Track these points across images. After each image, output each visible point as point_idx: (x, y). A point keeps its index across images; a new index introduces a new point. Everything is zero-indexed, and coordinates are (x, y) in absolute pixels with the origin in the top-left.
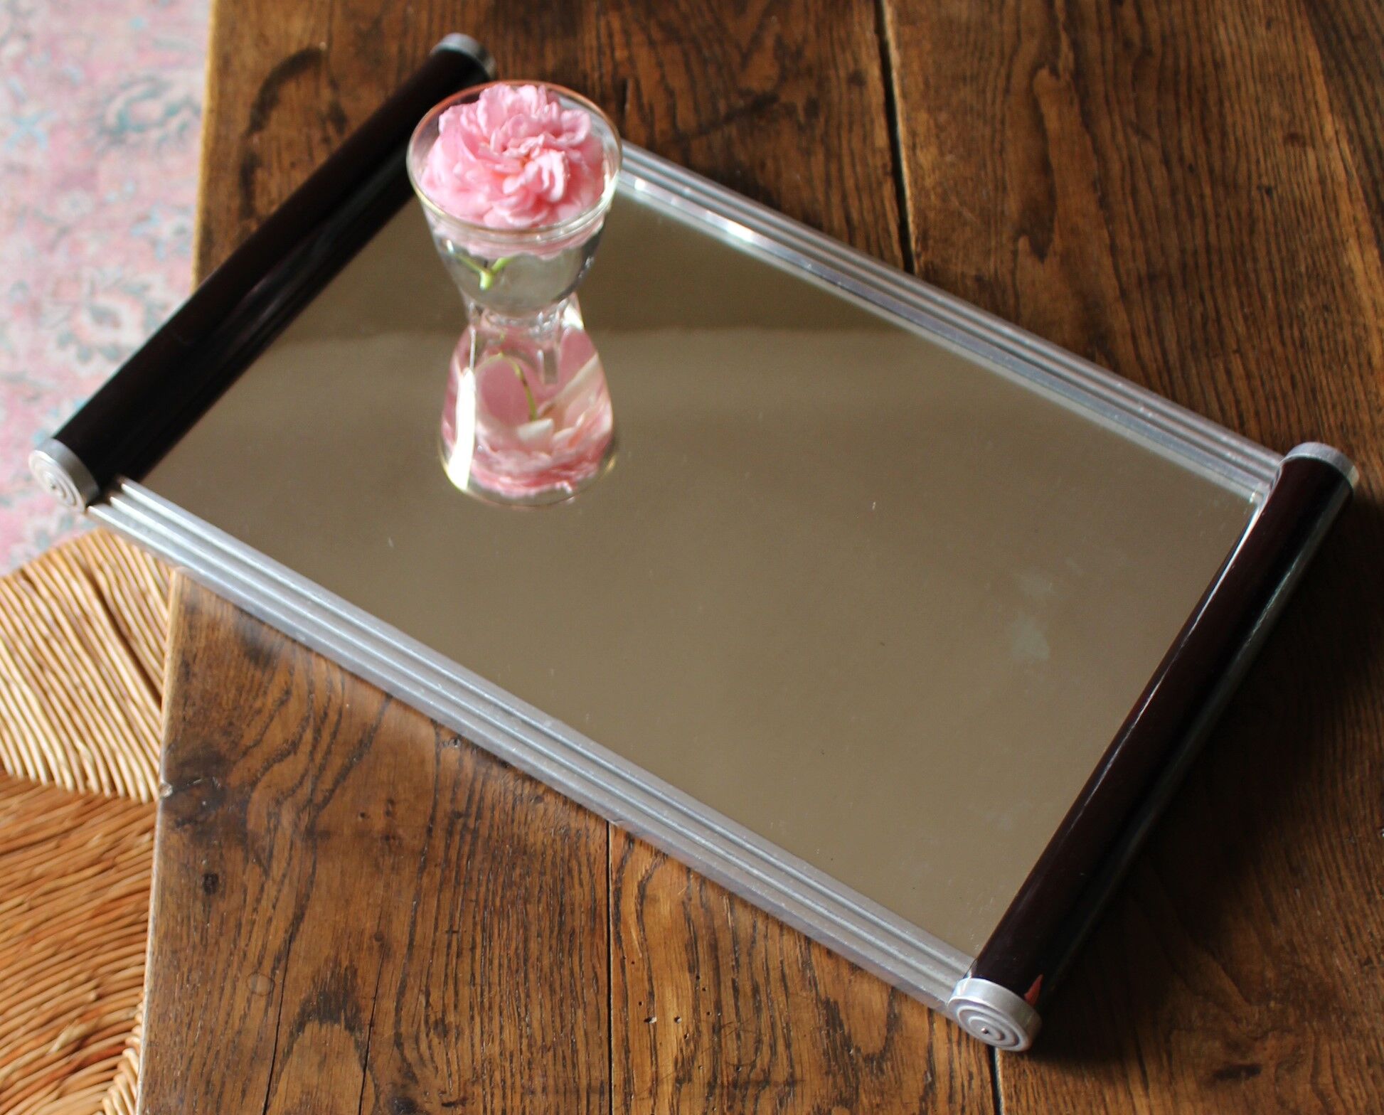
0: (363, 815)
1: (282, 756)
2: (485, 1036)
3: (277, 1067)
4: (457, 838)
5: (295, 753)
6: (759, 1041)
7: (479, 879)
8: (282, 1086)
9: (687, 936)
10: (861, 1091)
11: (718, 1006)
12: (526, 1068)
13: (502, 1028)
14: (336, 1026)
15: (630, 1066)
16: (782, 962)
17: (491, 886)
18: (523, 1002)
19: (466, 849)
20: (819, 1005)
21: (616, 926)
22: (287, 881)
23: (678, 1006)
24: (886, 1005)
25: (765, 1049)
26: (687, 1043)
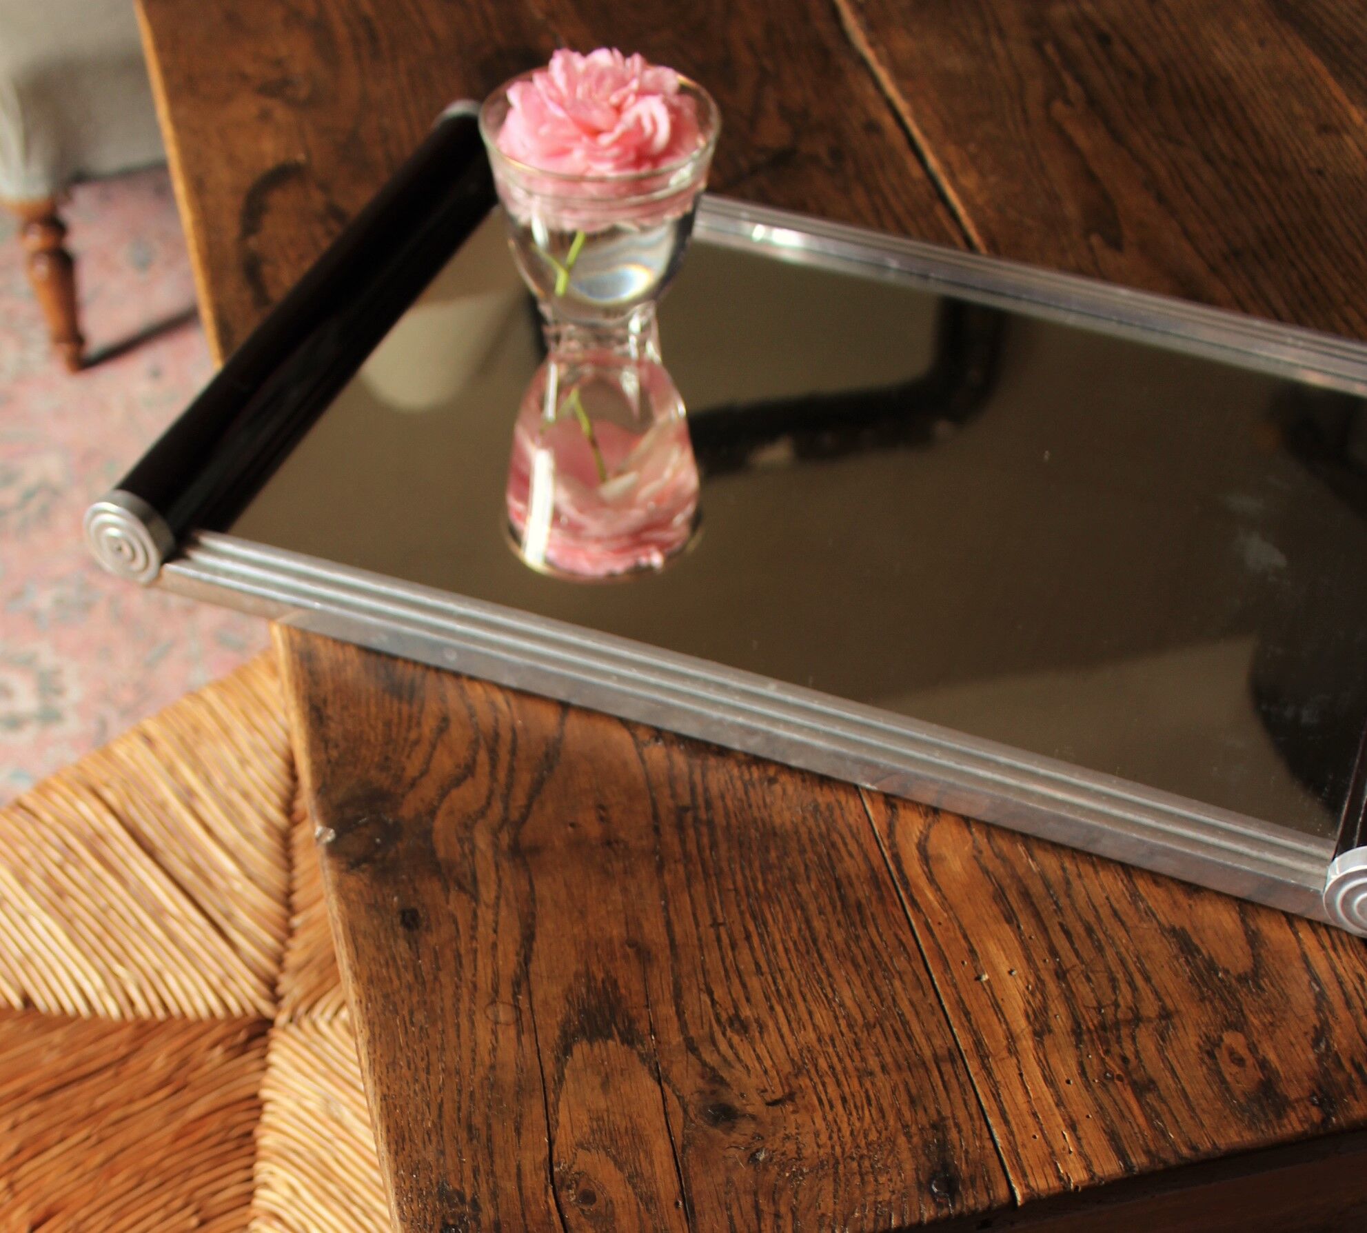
0: (572, 825)
1: (458, 781)
2: (794, 1025)
3: (551, 1098)
4: (691, 832)
5: (473, 775)
6: (1113, 980)
7: (731, 869)
8: (563, 1117)
9: (991, 888)
10: (1246, 1012)
11: (1054, 952)
12: (854, 1049)
13: (810, 1014)
14: (610, 1043)
15: (975, 1027)
16: (1107, 898)
17: (747, 873)
18: (826, 982)
19: (705, 840)
20: (1166, 934)
21: (907, 890)
22: (502, 902)
23: (1007, 958)
24: (1239, 923)
25: (1124, 987)
26: (1032, 993)
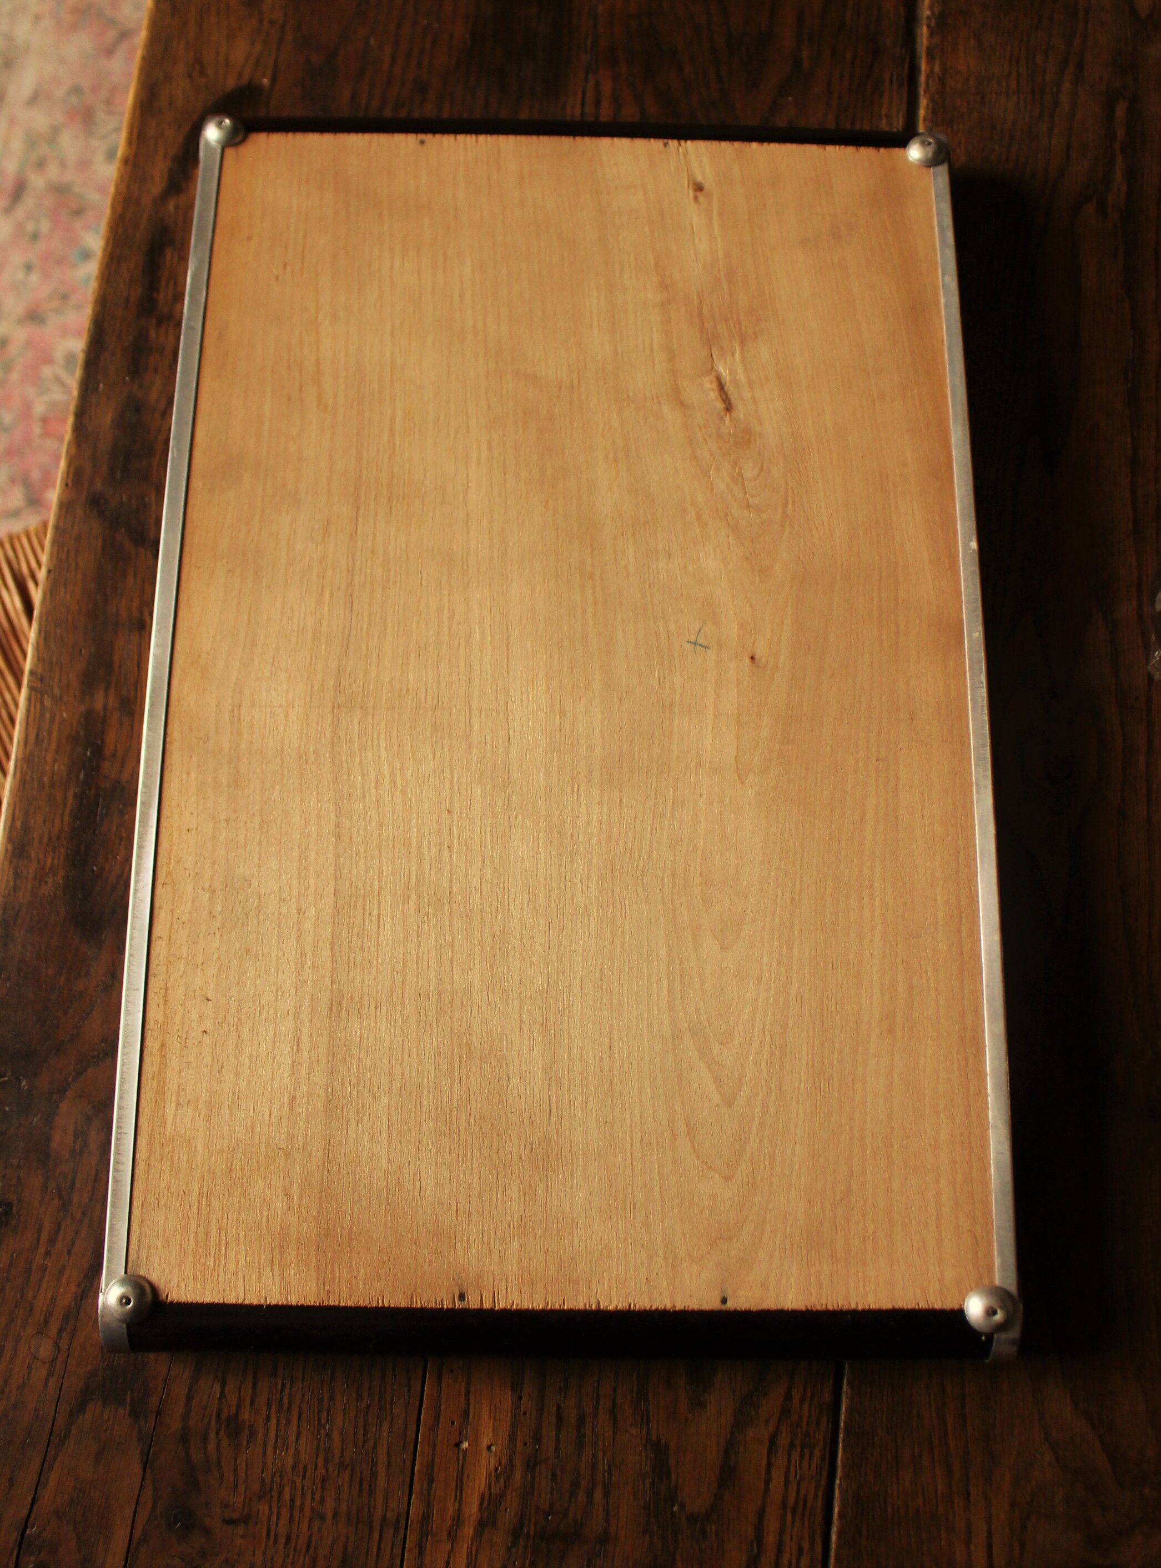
1: (97, 1056)
2: (280, 1442)
3: (52, 1452)
5: (113, 1057)
6: (576, 1484)
8: (53, 1478)
11: (537, 1438)
12: (319, 1486)
13: (299, 1434)
14: (121, 1411)
15: (432, 1498)
16: (615, 1389)
18: (325, 1405)
20: (648, 1447)
22: (86, 1220)
23: (494, 1430)
25: (582, 1497)
26: (497, 1477)
